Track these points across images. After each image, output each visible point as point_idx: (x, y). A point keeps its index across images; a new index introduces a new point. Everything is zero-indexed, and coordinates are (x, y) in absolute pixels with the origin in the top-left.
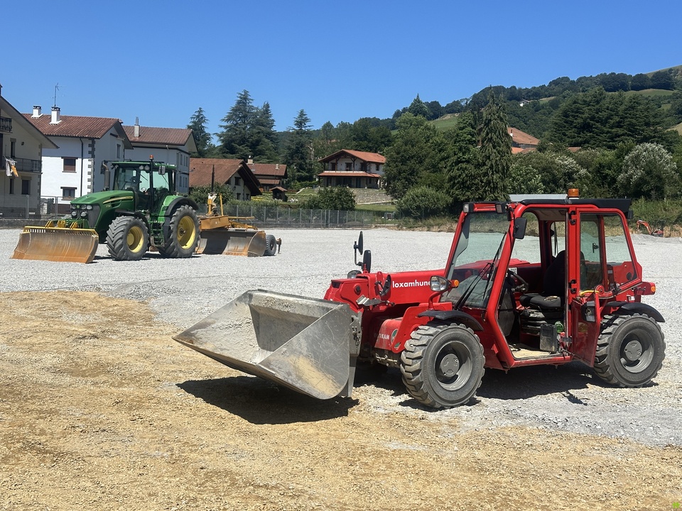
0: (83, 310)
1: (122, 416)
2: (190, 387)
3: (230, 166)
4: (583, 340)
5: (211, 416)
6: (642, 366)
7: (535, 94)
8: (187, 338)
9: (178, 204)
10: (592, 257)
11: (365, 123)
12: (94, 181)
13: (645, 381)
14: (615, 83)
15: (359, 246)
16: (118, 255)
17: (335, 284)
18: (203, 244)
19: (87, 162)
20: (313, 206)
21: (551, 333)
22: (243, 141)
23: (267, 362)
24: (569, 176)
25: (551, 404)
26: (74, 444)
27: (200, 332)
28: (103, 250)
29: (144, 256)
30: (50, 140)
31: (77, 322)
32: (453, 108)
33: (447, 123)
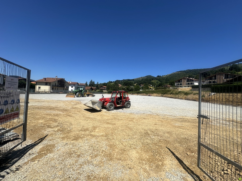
1: (78, 112)
2: (85, 109)
3: (90, 87)
4: (123, 104)
5: (87, 112)
6: (129, 106)
7: (121, 81)
9: (84, 91)
10: (124, 96)
11: (104, 83)
12: (75, 89)
13: (129, 108)
14: (129, 80)
15: (102, 95)
17: (100, 99)
18: (87, 96)
19: (74, 87)
20: (99, 92)
21: (121, 103)
22: (91, 85)
23: (93, 107)
24: (124, 89)
25: (120, 110)
26: (73, 115)
27: (86, 104)
28: (76, 96)
29: (80, 97)
30: (70, 85)
31: (73, 103)
32: (113, 82)
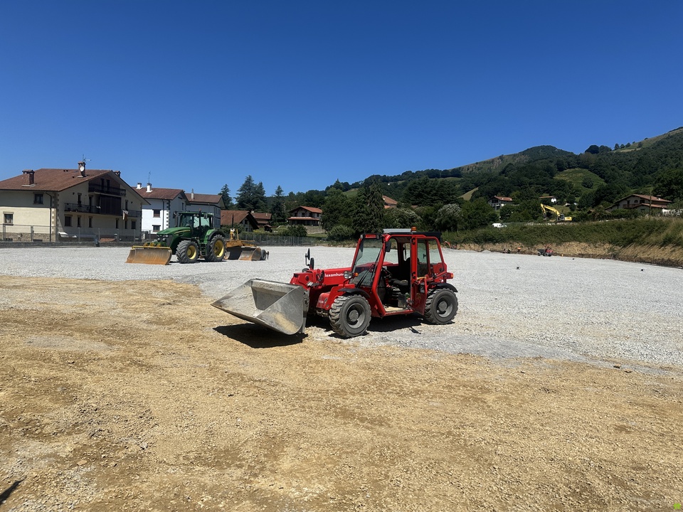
0: (164, 290)
1: (184, 346)
2: (220, 330)
3: (242, 214)
4: (419, 302)
5: (231, 345)
6: (447, 314)
7: (395, 179)
8: (218, 304)
9: (214, 234)
10: (423, 261)
11: (311, 193)
12: (170, 222)
13: (448, 321)
14: (434, 174)
15: (308, 256)
16: (183, 260)
17: (296, 275)
18: (228, 255)
20: (285, 234)
21: (403, 298)
22: (249, 201)
23: (260, 317)
24: (412, 220)
25: (403, 334)
26: (158, 361)
27: (225, 301)
28: (174, 258)
29: (196, 261)
30: (147, 201)
31: (160, 296)
32: (355, 186)
33: (353, 193)
